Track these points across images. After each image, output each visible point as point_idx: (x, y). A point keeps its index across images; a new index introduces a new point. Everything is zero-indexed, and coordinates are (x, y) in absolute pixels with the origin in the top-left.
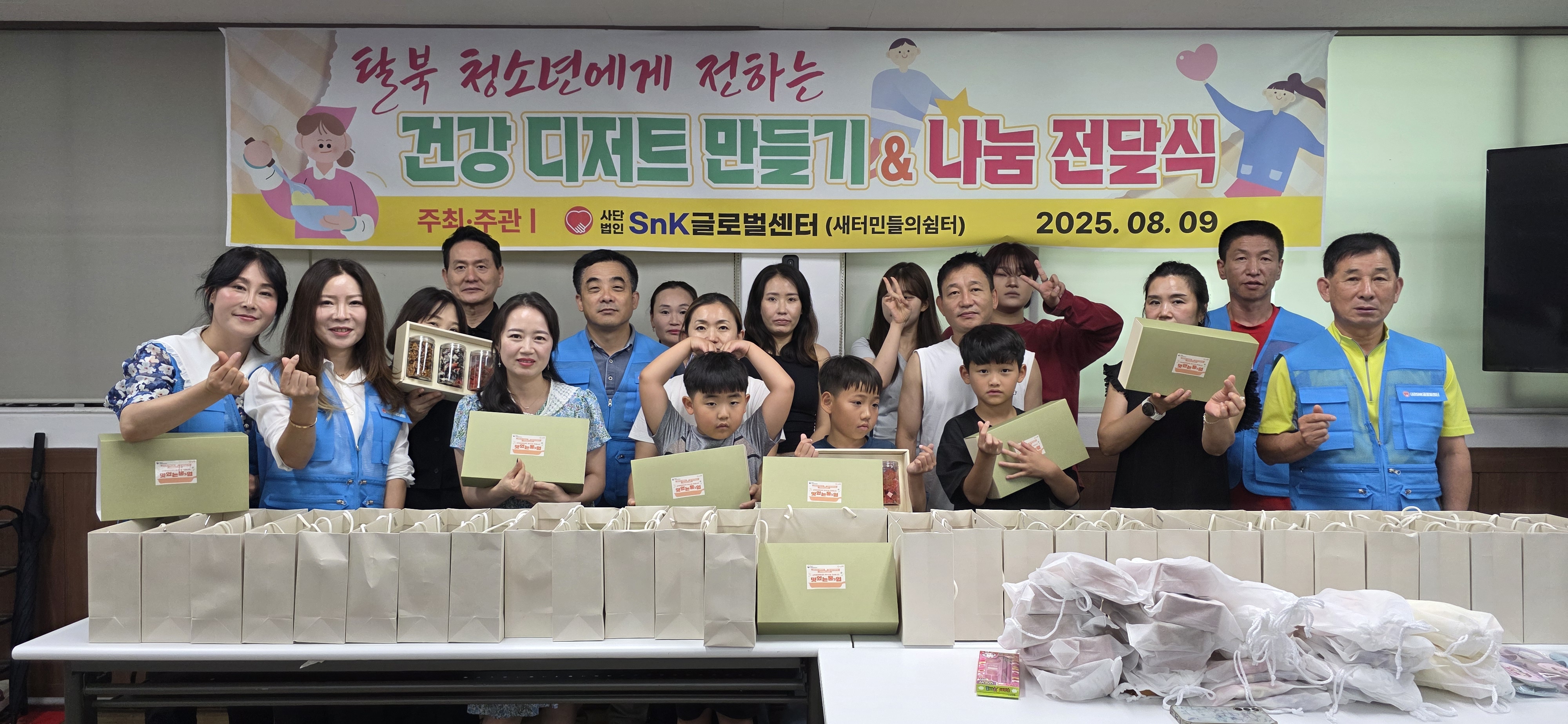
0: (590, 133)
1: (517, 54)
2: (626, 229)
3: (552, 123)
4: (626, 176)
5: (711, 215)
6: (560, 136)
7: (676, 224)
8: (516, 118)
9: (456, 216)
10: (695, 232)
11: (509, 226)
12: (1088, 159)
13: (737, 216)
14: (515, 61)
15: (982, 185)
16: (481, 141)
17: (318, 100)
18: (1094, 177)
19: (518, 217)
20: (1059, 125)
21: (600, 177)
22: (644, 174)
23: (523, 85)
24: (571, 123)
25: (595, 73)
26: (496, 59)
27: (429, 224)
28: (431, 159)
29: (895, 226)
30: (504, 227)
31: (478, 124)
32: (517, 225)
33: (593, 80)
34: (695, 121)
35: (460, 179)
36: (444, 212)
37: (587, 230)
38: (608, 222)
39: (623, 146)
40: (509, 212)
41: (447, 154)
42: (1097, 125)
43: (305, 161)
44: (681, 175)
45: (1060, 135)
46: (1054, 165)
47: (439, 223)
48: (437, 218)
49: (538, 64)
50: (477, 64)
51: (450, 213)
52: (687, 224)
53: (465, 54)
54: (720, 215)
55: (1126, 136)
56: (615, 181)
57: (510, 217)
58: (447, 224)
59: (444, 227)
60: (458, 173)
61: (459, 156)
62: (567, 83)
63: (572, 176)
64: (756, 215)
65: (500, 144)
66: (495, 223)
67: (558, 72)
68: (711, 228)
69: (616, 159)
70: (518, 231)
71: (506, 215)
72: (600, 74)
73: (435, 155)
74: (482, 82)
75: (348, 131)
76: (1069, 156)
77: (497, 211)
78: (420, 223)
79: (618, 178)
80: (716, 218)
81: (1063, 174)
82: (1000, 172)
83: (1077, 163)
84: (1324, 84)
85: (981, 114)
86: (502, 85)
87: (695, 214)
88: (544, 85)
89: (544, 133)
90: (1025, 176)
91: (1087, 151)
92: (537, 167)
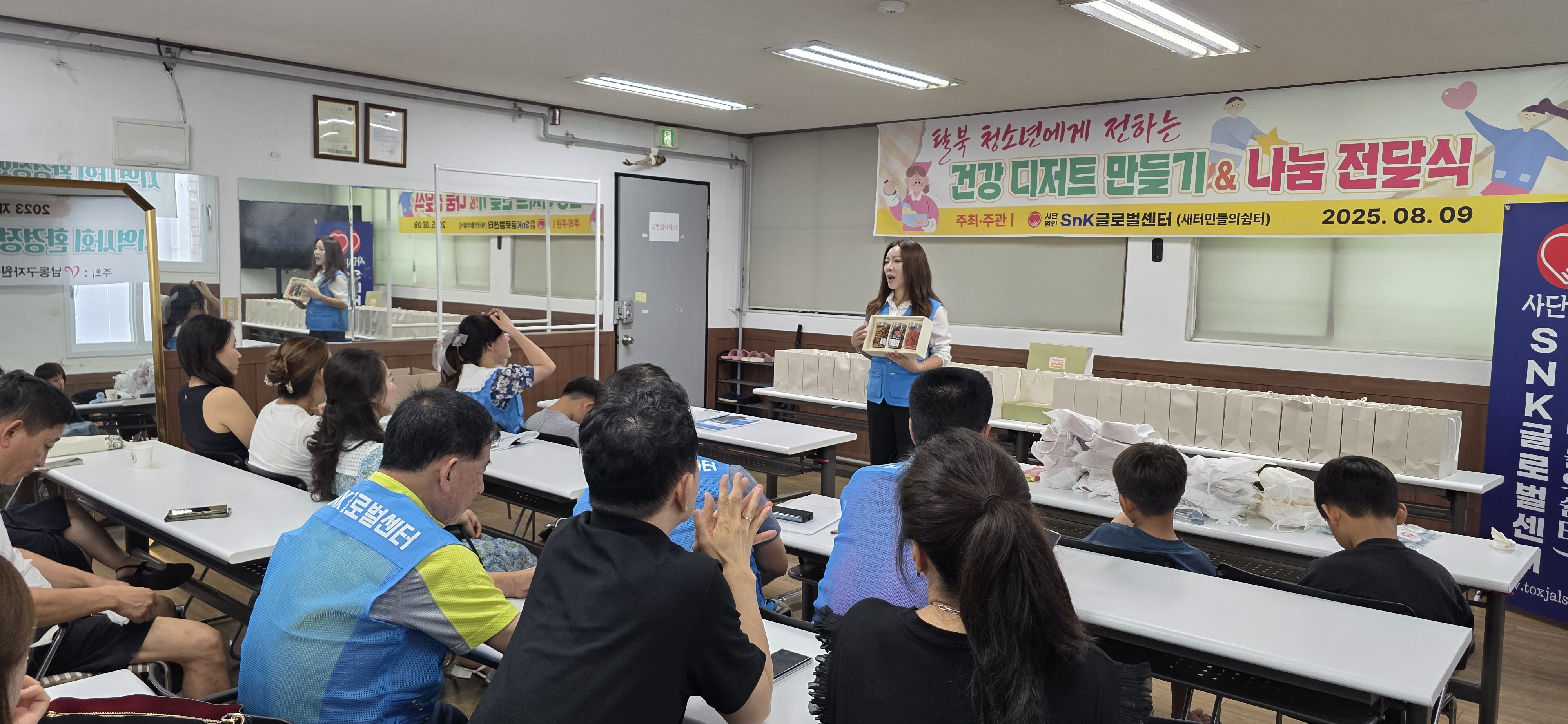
0: (1044, 168)
1: (1009, 126)
2: (1059, 224)
3: (1024, 164)
4: (1061, 193)
5: (1107, 214)
6: (1028, 171)
7: (1087, 220)
8: (1007, 162)
9: (974, 218)
10: (1098, 225)
11: (1001, 223)
12: (1365, 171)
13: (1122, 215)
14: (1008, 131)
15: (1284, 191)
16: (988, 177)
17: (915, 159)
18: (1368, 184)
19: (1005, 218)
20: (1344, 149)
21: (1047, 194)
22: (1072, 191)
23: (1010, 144)
24: (1034, 163)
25: (1048, 133)
26: (999, 129)
27: (962, 223)
28: (964, 188)
29: (1222, 219)
30: (997, 224)
31: (987, 167)
32: (1004, 222)
33: (1047, 138)
34: (1102, 157)
35: (977, 198)
36: (969, 216)
37: (1038, 225)
38: (1049, 220)
39: (1061, 176)
40: (1000, 215)
41: (971, 185)
42: (1374, 147)
43: (908, 191)
44: (1092, 191)
45: (1345, 156)
46: (1339, 176)
47: (966, 222)
48: (965, 220)
49: (1019, 132)
50: (989, 133)
51: (971, 216)
52: (1094, 220)
53: (984, 128)
54: (1113, 214)
55: (1397, 153)
56: (1055, 196)
57: (1001, 218)
58: (970, 222)
59: (969, 224)
60: (976, 194)
61: (977, 185)
62: (1033, 140)
63: (1033, 194)
64: (1134, 214)
65: (998, 178)
66: (993, 222)
67: (1029, 135)
68: (1107, 222)
69: (1056, 183)
70: (1004, 226)
71: (999, 217)
72: (1051, 134)
73: (966, 186)
74: (991, 144)
75: (927, 175)
76: (1351, 170)
77: (994, 215)
78: (957, 222)
79: (1056, 194)
80: (1111, 216)
81: (1344, 183)
82: (1298, 182)
83: (1357, 174)
85: (1287, 144)
86: (1001, 144)
87: (1098, 214)
88: (1021, 143)
89: (1020, 169)
90: (1317, 184)
91: (1365, 165)
92: (1016, 190)
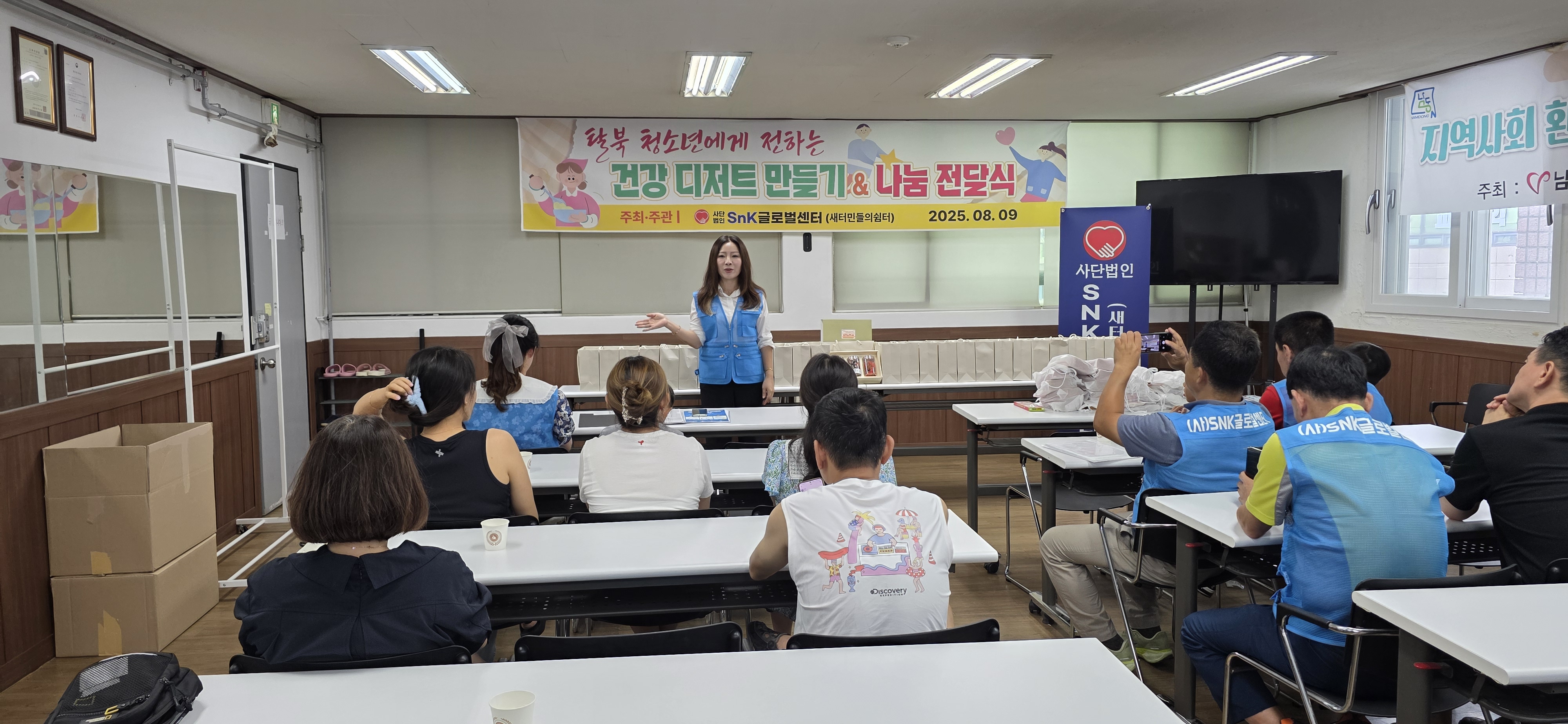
0: (707, 172)
1: (669, 132)
2: (725, 222)
3: (689, 167)
4: (726, 194)
5: (768, 213)
6: (692, 174)
7: (750, 218)
8: (670, 165)
9: (640, 215)
10: (760, 222)
11: (667, 220)
12: (954, 184)
13: (781, 214)
14: (669, 136)
15: (902, 197)
16: (652, 176)
18: (957, 193)
19: (670, 215)
20: (940, 167)
21: (712, 194)
22: (735, 193)
23: (672, 148)
25: (709, 141)
26: (659, 134)
28: (628, 187)
29: (860, 217)
30: (664, 220)
31: (651, 168)
32: (670, 219)
33: (708, 145)
34: (760, 164)
35: (642, 196)
36: (635, 213)
37: (706, 221)
38: (717, 217)
39: (724, 179)
40: (667, 213)
42: (958, 166)
43: (561, 187)
44: (754, 193)
45: (940, 172)
46: (937, 187)
47: (632, 218)
48: (631, 216)
49: (680, 138)
50: (649, 137)
51: (637, 213)
52: (756, 218)
53: (643, 132)
54: (773, 213)
55: (972, 172)
56: (720, 196)
57: (667, 215)
58: (636, 219)
59: (634, 220)
60: (641, 193)
61: (641, 184)
62: (696, 146)
63: (698, 194)
64: (791, 212)
65: (662, 178)
66: (660, 218)
67: (690, 141)
68: (768, 220)
69: (721, 185)
70: (671, 222)
71: (665, 214)
72: (712, 142)
73: (630, 184)
74: (652, 146)
75: (583, 171)
76: (945, 182)
77: (660, 213)
78: (623, 218)
79: (722, 194)
80: (771, 215)
81: (942, 192)
82: (911, 191)
83: (949, 186)
84: (1065, 147)
85: (902, 162)
86: (663, 147)
87: (760, 213)
88: (683, 148)
89: (684, 172)
90: (924, 193)
91: (953, 180)
92: (681, 190)
